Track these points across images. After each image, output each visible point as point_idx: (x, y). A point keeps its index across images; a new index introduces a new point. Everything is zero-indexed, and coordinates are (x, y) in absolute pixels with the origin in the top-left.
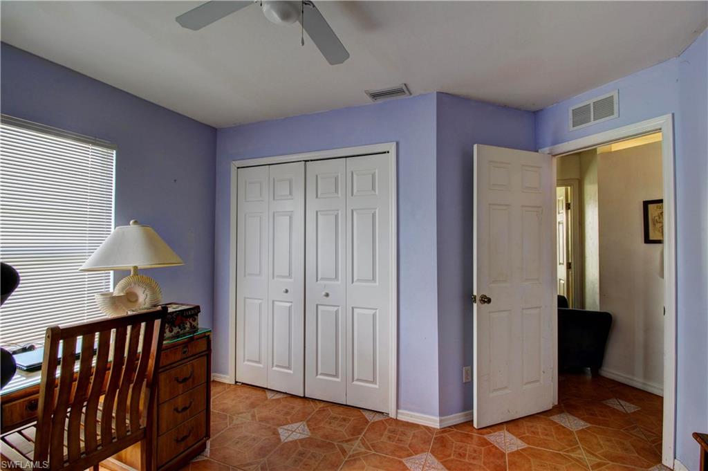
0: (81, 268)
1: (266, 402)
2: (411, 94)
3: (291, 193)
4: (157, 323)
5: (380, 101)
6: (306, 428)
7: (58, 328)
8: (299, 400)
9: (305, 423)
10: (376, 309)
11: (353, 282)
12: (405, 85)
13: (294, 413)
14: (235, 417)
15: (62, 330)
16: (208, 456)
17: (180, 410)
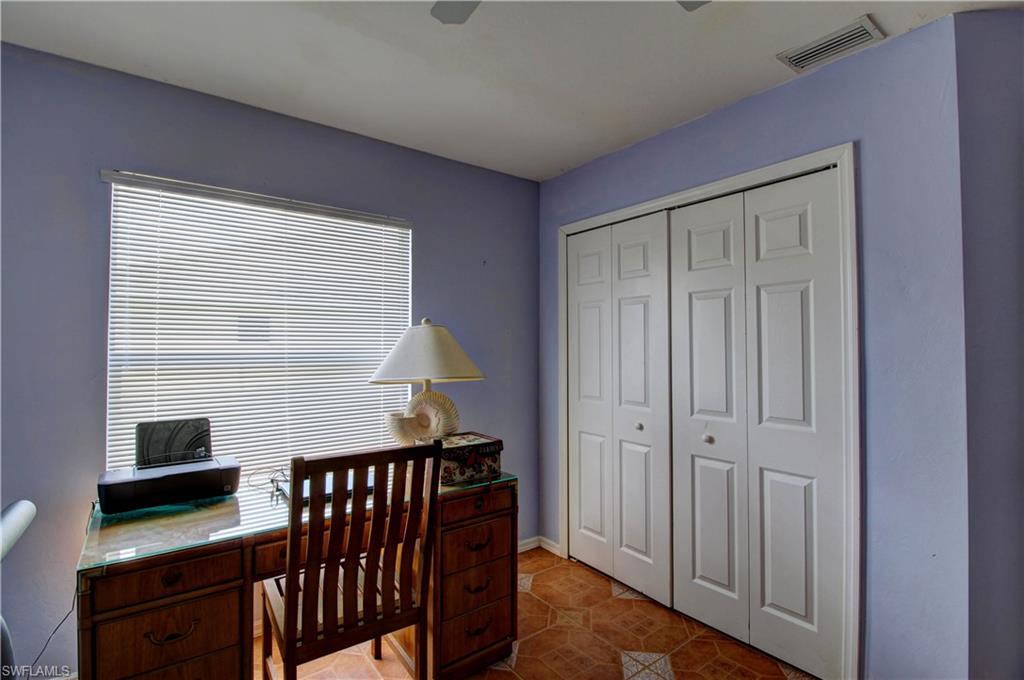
0: (370, 380)
1: (609, 601)
2: (885, 35)
3: (645, 267)
4: (429, 462)
5: (812, 69)
6: (669, 667)
7: (302, 459)
8: (662, 612)
9: (667, 657)
10: (812, 478)
11: (760, 422)
12: (869, 17)
13: (652, 632)
14: (560, 613)
15: (308, 462)
16: (513, 665)
17: (473, 588)
